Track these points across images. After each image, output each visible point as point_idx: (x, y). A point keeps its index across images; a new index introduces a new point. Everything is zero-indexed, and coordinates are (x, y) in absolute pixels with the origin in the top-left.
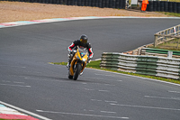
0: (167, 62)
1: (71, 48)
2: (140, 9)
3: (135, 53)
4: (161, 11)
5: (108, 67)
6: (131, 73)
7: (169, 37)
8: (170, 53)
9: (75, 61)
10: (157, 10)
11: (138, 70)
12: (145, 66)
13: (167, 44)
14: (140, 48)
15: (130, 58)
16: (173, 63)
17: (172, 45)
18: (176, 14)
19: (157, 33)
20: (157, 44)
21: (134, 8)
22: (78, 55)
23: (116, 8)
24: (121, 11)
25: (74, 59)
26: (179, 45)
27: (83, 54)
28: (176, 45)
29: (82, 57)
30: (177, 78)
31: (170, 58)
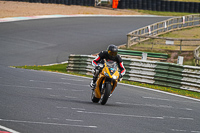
0: (142, 65)
1: (97, 62)
2: (111, 6)
4: (134, 8)
5: (76, 71)
7: (143, 37)
8: (145, 55)
9: (103, 79)
10: (130, 8)
13: (141, 45)
16: (148, 66)
18: (151, 12)
19: (130, 33)
20: (130, 45)
21: (104, 5)
23: (84, 5)
24: (90, 9)
25: (101, 76)
26: (154, 46)
27: (112, 70)
28: (151, 46)
29: (112, 73)
30: (152, 82)
31: (144, 60)
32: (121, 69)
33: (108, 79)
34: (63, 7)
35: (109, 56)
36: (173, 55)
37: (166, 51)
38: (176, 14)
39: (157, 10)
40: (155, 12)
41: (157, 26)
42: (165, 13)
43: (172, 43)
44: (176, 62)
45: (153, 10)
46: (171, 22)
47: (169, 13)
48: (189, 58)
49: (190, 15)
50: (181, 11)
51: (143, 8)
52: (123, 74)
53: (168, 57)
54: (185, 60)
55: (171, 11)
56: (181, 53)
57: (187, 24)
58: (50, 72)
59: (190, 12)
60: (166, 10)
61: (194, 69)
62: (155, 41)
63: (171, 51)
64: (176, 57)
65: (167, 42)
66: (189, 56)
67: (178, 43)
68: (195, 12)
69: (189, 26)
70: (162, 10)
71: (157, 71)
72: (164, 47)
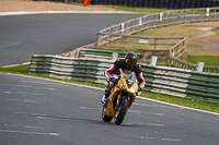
2: (83, 2)
3: (72, 56)
4: (108, 4)
7: (114, 36)
8: (115, 55)
10: (103, 4)
11: (75, 76)
13: (112, 44)
14: (79, 50)
17: (118, 45)
19: (101, 31)
20: (100, 44)
22: (122, 83)
25: (116, 89)
26: (126, 46)
27: (130, 81)
28: (122, 45)
29: (130, 86)
32: (140, 81)
34: (30, 3)
35: (127, 65)
36: (146, 54)
37: (139, 50)
38: (152, 10)
39: (133, 6)
40: (131, 8)
41: (131, 24)
42: (142, 9)
43: (146, 42)
44: (148, 63)
45: (128, 5)
46: (147, 19)
47: (146, 9)
48: (164, 58)
49: (169, 12)
50: (158, 7)
51: (118, 4)
52: (142, 86)
54: (159, 60)
55: (148, 6)
56: (154, 53)
57: (164, 21)
58: (10, 74)
59: (168, 8)
60: (143, 6)
61: (168, 71)
62: (128, 40)
63: (145, 51)
64: (149, 57)
65: (141, 41)
66: (164, 56)
67: (153, 41)
68: (174, 8)
69: (167, 23)
70: (138, 6)
72: (137, 47)
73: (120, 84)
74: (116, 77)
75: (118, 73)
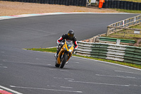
0: (116, 48)
2: (98, 6)
3: (91, 41)
4: (114, 8)
6: (87, 57)
7: (118, 28)
8: (119, 41)
10: (111, 8)
11: (92, 54)
12: (98, 51)
13: (117, 34)
14: (95, 37)
15: (87, 44)
16: (120, 48)
18: (126, 10)
20: (109, 33)
21: (93, 5)
24: (83, 8)
25: (62, 50)
26: (126, 35)
27: (69, 46)
28: (123, 35)
29: (69, 48)
30: (122, 60)
31: (118, 44)
32: (75, 46)
33: (66, 52)
34: (63, 7)
36: (139, 41)
37: (134, 38)
39: (130, 9)
40: (128, 11)
41: (129, 21)
42: (136, 11)
43: (138, 32)
45: (127, 9)
46: (139, 18)
47: (138, 11)
51: (120, 8)
53: (135, 42)
55: (140, 10)
60: (137, 9)
62: (126, 31)
63: (138, 39)
65: (135, 32)
70: (133, 9)
71: (126, 52)
72: (133, 36)
73: (64, 47)
74: (63, 43)
75: (64, 42)
